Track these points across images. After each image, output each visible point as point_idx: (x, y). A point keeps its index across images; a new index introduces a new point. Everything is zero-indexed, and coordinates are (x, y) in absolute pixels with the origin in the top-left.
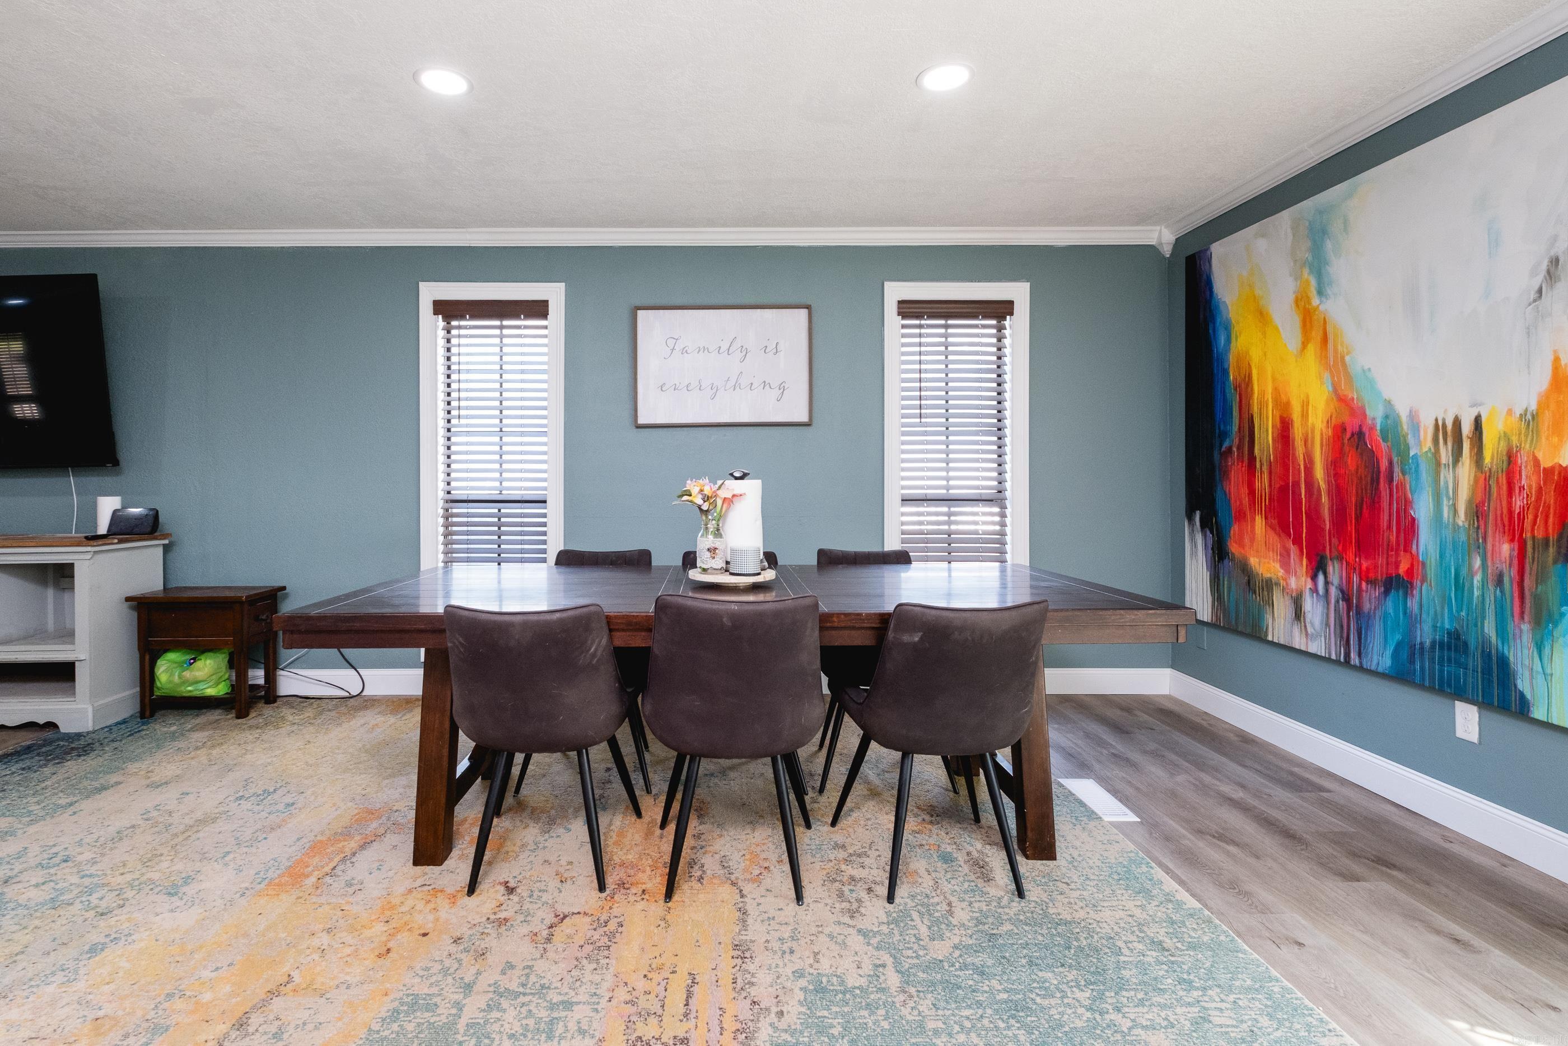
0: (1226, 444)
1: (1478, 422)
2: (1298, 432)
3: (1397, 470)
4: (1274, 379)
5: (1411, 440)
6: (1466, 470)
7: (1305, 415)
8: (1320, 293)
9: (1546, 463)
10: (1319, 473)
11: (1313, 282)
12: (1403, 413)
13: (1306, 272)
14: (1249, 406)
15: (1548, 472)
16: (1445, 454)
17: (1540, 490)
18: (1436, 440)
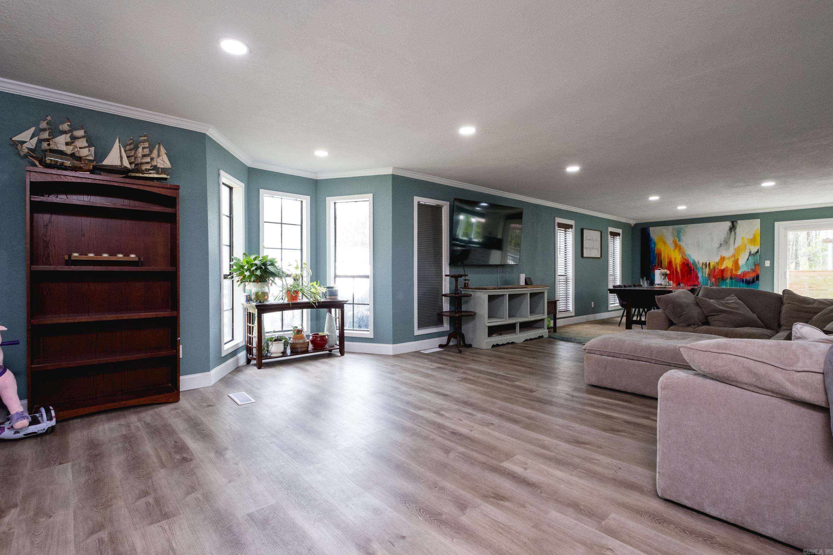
0: (654, 264)
1: (709, 263)
2: (673, 263)
3: (695, 270)
4: (668, 254)
5: (698, 265)
6: (707, 270)
7: (675, 260)
8: (679, 241)
9: (720, 269)
10: (679, 270)
11: (677, 239)
12: (697, 261)
13: (676, 237)
14: (661, 258)
15: (720, 270)
16: (704, 267)
17: (719, 272)
18: (702, 265)
